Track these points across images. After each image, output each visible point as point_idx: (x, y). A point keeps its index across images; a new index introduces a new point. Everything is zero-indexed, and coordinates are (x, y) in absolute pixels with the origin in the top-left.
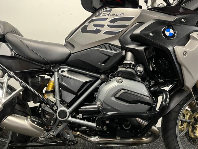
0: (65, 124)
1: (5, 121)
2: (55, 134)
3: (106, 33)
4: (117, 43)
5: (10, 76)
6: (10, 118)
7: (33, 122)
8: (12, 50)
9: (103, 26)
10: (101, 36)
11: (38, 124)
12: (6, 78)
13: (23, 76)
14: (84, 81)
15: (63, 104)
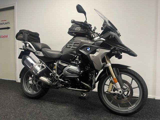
0: (58, 81)
1: (40, 78)
2: (55, 84)
3: (72, 48)
4: (75, 52)
5: (43, 63)
6: (42, 77)
7: (49, 79)
8: (43, 54)
9: (71, 45)
10: (71, 49)
11: (50, 80)
12: (41, 64)
13: (47, 64)
14: (65, 66)
15: (57, 74)
